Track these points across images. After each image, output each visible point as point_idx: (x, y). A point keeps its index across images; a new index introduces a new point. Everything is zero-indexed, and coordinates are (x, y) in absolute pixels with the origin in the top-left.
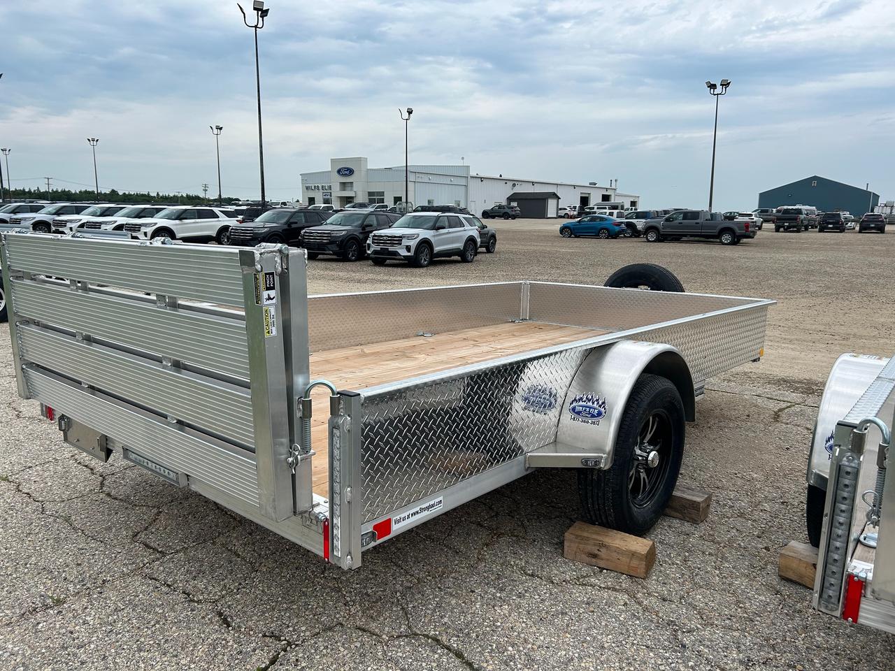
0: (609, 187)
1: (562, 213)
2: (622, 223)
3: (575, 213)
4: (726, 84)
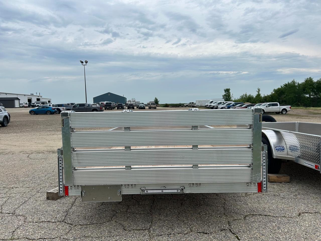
0: (39, 95)
1: (21, 105)
2: (55, 108)
3: (27, 105)
4: (86, 62)
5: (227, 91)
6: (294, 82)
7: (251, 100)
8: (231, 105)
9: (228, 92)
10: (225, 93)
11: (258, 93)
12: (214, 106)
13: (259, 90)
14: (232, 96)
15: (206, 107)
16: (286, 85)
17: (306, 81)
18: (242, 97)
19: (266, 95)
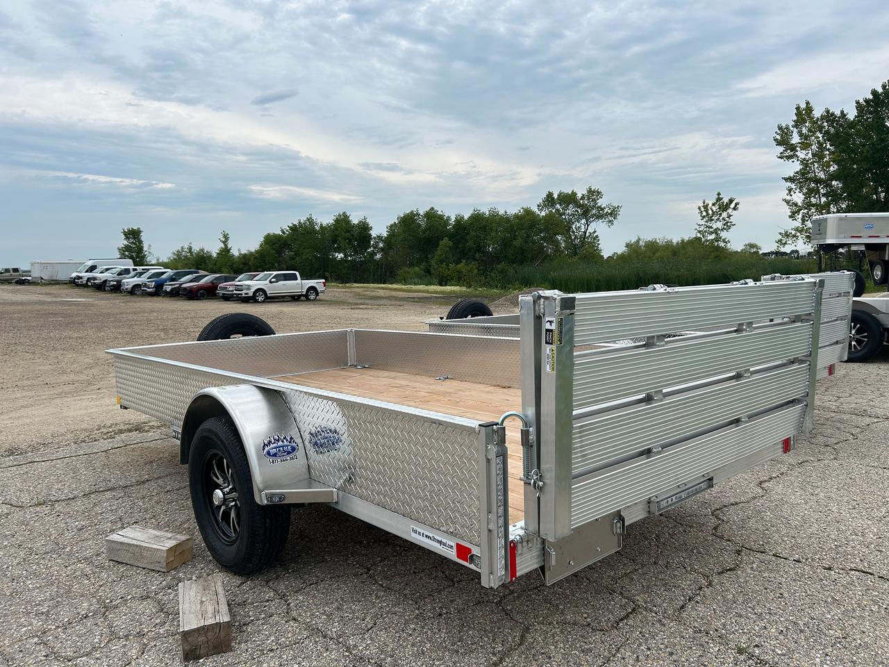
5: (133, 235)
6: (310, 220)
7: (205, 262)
8: (164, 276)
9: (134, 239)
10: (126, 242)
11: (223, 246)
12: (106, 281)
13: (226, 237)
14: (149, 253)
15: (74, 283)
16: (294, 228)
17: (337, 221)
18: (179, 254)
19: (244, 252)
